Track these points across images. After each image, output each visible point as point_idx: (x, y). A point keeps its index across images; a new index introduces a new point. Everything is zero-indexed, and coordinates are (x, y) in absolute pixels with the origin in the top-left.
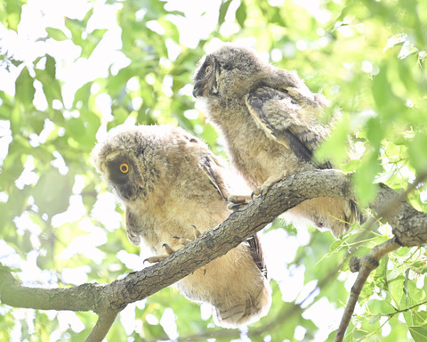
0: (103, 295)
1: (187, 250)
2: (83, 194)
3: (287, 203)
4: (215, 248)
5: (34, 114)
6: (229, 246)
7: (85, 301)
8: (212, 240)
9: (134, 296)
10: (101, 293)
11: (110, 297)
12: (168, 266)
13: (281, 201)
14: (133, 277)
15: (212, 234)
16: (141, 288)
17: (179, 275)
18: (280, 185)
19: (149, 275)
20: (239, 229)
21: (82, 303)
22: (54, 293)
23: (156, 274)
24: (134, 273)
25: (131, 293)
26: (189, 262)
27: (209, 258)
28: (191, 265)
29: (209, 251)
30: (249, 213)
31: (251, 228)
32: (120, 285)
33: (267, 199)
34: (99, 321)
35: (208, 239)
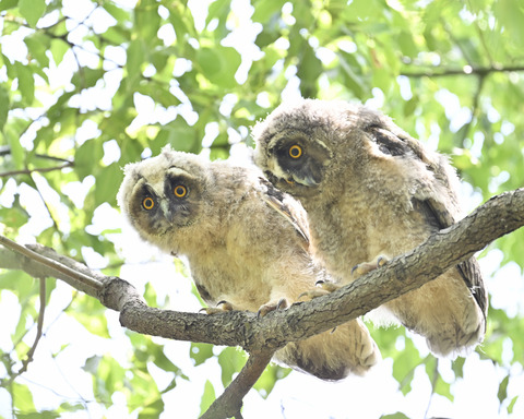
0: (256, 329)
1: (371, 280)
2: (214, 147)
3: (503, 227)
4: (408, 280)
5: (158, 48)
6: (426, 278)
7: (232, 335)
8: (403, 269)
9: (298, 334)
10: (255, 326)
11: (265, 333)
12: (344, 298)
13: (496, 224)
14: (298, 309)
15: (403, 261)
16: (307, 325)
17: (358, 311)
18: (495, 203)
19: (318, 308)
20: (439, 257)
21: (228, 336)
22: (192, 319)
23: (327, 307)
24: (299, 304)
25: (294, 330)
26: (373, 295)
27: (398, 291)
28: (374, 300)
29: (399, 284)
30: (454, 238)
31: (455, 257)
32: (280, 318)
33: (477, 222)
34: (250, 360)
35: (398, 268)
